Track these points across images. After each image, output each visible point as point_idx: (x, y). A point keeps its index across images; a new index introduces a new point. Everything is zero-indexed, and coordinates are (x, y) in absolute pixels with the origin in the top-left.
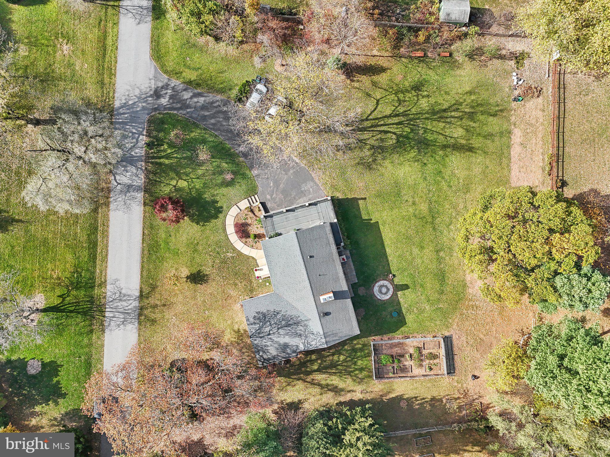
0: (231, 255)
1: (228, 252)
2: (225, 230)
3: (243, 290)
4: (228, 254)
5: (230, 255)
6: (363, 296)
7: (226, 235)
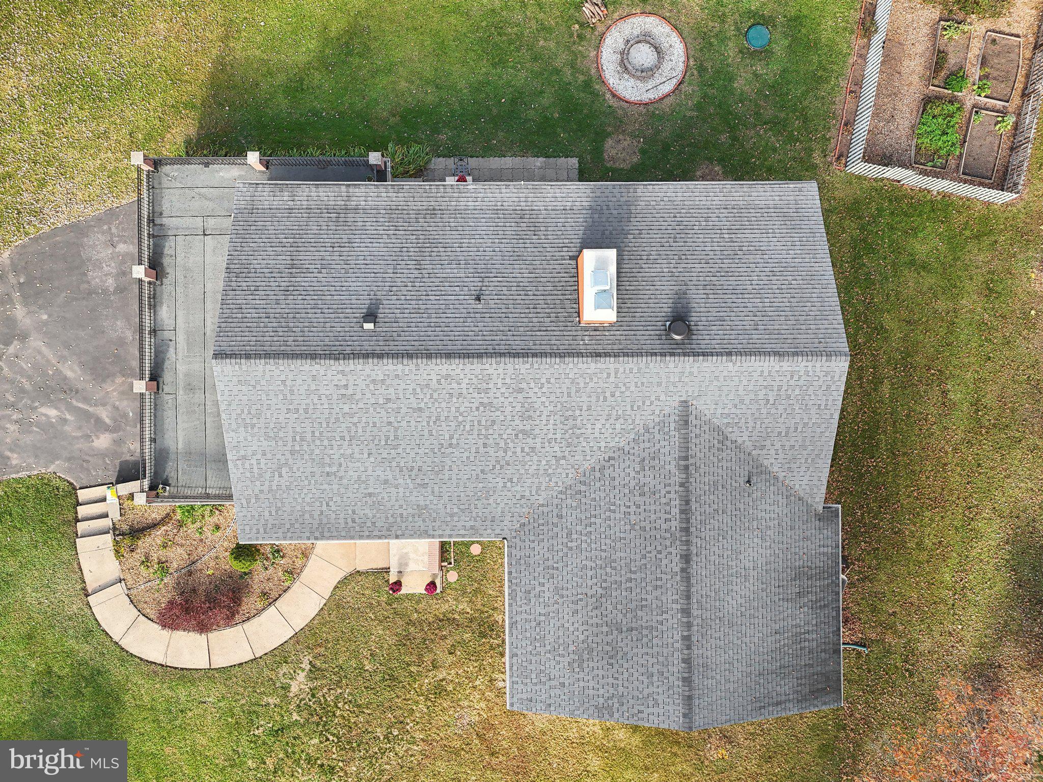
0: (301, 676)
1: (286, 688)
2: (184, 675)
3: (471, 668)
4: (294, 689)
5: (299, 684)
6: (643, 152)
7: (210, 674)
